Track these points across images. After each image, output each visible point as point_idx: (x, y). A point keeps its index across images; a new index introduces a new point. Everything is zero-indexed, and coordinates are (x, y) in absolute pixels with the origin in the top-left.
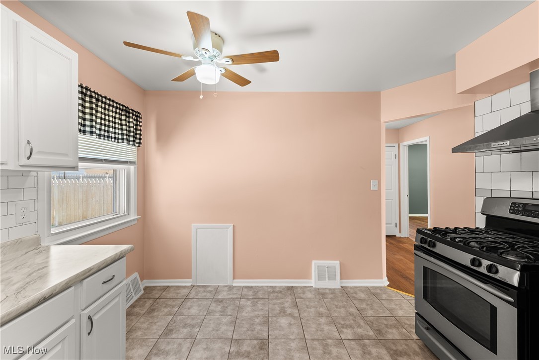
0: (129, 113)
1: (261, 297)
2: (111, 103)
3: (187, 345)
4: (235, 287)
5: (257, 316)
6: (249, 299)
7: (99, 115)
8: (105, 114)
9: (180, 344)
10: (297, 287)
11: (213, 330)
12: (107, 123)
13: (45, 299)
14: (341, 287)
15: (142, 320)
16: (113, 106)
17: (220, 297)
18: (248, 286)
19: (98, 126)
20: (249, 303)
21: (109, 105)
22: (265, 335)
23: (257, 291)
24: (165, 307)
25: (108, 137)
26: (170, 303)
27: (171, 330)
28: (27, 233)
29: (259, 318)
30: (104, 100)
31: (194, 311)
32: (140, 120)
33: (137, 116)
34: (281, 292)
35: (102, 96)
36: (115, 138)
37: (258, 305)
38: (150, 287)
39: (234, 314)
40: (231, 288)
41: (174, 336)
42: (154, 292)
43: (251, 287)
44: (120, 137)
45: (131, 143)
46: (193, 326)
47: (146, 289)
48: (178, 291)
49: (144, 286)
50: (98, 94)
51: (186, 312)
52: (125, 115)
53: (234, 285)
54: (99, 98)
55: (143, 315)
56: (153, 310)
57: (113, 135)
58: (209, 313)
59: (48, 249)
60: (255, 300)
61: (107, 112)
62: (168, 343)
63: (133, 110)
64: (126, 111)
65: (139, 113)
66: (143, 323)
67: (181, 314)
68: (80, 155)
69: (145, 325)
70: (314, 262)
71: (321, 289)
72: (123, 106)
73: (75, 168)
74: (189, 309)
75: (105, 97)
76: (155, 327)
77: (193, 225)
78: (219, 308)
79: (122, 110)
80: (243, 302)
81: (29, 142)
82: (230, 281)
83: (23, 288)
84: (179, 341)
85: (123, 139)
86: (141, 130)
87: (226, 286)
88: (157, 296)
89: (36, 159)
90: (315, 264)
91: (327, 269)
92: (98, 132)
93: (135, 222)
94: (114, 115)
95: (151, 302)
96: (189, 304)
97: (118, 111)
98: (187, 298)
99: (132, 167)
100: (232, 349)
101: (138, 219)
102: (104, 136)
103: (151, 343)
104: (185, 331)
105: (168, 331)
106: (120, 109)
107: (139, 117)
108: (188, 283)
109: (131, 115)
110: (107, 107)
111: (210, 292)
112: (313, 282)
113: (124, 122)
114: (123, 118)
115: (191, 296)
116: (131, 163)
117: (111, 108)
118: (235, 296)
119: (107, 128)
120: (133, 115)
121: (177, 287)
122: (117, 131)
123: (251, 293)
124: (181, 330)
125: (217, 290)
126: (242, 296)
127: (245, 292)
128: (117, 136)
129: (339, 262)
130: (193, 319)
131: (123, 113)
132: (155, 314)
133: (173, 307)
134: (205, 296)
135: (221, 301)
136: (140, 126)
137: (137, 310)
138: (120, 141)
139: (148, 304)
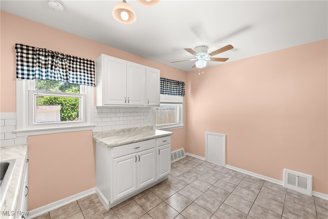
0: (179, 83)
1: (239, 177)
2: (173, 81)
3: (194, 178)
4: (226, 168)
5: (230, 183)
6: (231, 176)
7: (168, 87)
8: (170, 86)
9: (191, 177)
10: (268, 182)
11: (206, 179)
12: (171, 89)
13: (148, 139)
14: (313, 196)
15: (182, 165)
16: (173, 82)
17: (216, 169)
18: (234, 170)
19: (168, 91)
20: (230, 177)
21: (172, 82)
22: (230, 191)
23: (238, 174)
24: (191, 164)
25: (172, 94)
26: (193, 163)
27: (190, 172)
28: (150, 124)
29: (231, 184)
30: (170, 81)
31: (201, 170)
32: (184, 85)
33: (183, 84)
34: (254, 180)
35: (169, 80)
36: (174, 94)
37: (234, 179)
38: (189, 156)
39: (219, 178)
40: (223, 168)
41: (190, 174)
42: (189, 158)
43: (236, 171)
44: (176, 93)
45: (180, 95)
46: (199, 174)
47: (187, 156)
48: (199, 161)
49: (186, 155)
50: (168, 80)
51: (198, 169)
52: (178, 85)
53: (226, 167)
54: (168, 81)
55: (183, 164)
56: (187, 163)
57: (173, 93)
58: (208, 173)
59: (155, 130)
60: (234, 177)
61: (171, 85)
62: (187, 175)
63: (181, 82)
64: (178, 83)
65: (184, 82)
66: (182, 166)
67: (196, 169)
68: (161, 101)
69: (182, 167)
70: (285, 170)
71: (289, 189)
72: (177, 81)
73: (159, 106)
74: (200, 168)
75: (171, 80)
76: (185, 169)
77: (206, 132)
78: (213, 173)
79: (177, 83)
80: (227, 175)
81: (148, 99)
82: (223, 164)
83: (145, 136)
84: (191, 176)
85: (177, 94)
86: (184, 89)
87: (222, 166)
88: (190, 160)
89: (150, 104)
90: (286, 171)
91: (297, 178)
92: (168, 93)
93: (183, 127)
94: (174, 85)
95: (187, 161)
96: (201, 167)
97: (175, 84)
98: (201, 164)
99: (181, 105)
100: (211, 188)
101: (184, 126)
102: (170, 94)
103: (182, 173)
104: (195, 174)
105: (189, 172)
106: (176, 83)
107: (184, 84)
108: (203, 159)
109: (180, 84)
110: (171, 83)
111: (212, 166)
112: (283, 183)
113: (177, 88)
114: (177, 86)
115: (203, 164)
116: (181, 103)
117: (172, 83)
118: (224, 172)
119: (171, 91)
120: (181, 84)
121: (199, 159)
122: (175, 91)
123: (234, 173)
124: (194, 173)
125: (216, 166)
126: (227, 173)
127: (231, 172)
128: (175, 93)
129: (311, 176)
130: (200, 172)
131: (177, 84)
132: (187, 165)
133: (194, 165)
134: (209, 166)
135: (216, 171)
136: (184, 88)
137: (181, 161)
138: (176, 95)
139: (186, 161)
